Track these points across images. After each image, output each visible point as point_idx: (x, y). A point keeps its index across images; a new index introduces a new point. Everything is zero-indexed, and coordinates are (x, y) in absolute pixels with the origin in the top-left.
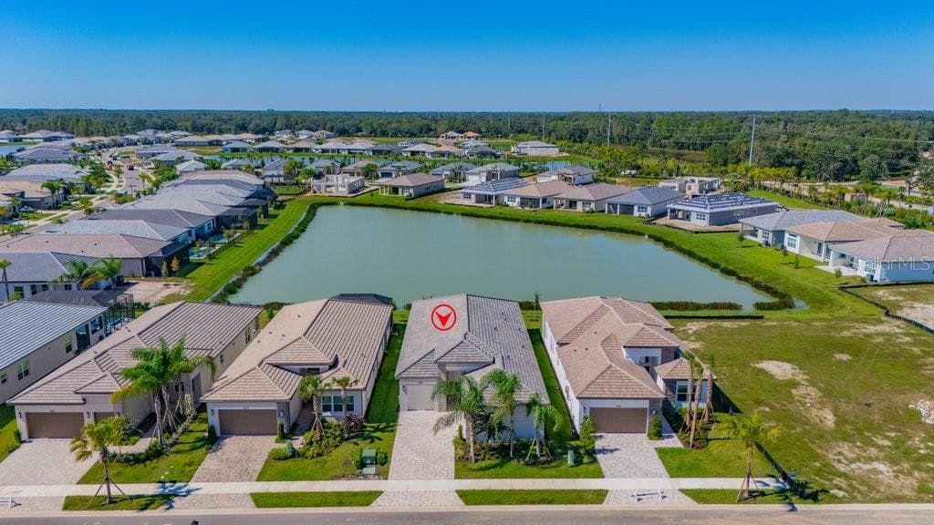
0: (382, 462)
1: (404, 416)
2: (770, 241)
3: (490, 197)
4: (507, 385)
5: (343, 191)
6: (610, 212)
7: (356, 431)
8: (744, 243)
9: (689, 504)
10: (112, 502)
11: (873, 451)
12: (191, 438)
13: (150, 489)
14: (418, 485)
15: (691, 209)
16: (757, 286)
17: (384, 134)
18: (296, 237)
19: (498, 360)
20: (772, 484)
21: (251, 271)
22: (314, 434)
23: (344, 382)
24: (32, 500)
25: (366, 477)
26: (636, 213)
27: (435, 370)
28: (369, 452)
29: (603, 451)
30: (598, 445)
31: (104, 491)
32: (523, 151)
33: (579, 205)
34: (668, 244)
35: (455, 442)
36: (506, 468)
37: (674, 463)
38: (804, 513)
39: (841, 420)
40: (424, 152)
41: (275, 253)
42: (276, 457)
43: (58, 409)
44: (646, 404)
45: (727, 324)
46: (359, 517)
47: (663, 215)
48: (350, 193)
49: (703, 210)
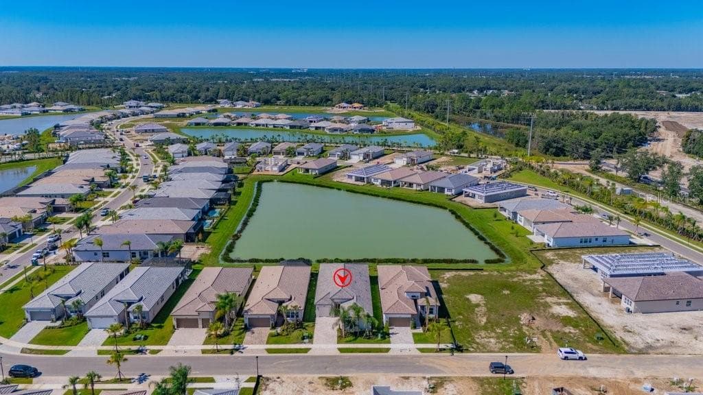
0: (310, 337)
1: (318, 319)
2: (511, 218)
3: (363, 178)
4: (357, 309)
5: (275, 170)
6: (432, 191)
7: (299, 325)
8: (498, 218)
9: (418, 353)
10: (218, 351)
11: (493, 334)
12: (238, 327)
13: (230, 347)
14: (323, 346)
15: (475, 192)
16: (493, 248)
17: (296, 103)
18: (254, 210)
19: (355, 298)
20: (450, 346)
21: (237, 237)
22: (284, 327)
23: (295, 307)
24: (190, 351)
25: (305, 343)
26: (446, 193)
27: (331, 302)
28: (306, 334)
29: (393, 334)
30: (391, 331)
31: (215, 348)
32: (390, 126)
33: (414, 185)
34: (458, 217)
35: (338, 331)
36: (358, 340)
37: (417, 339)
38: (457, 356)
39: (488, 321)
40: (324, 128)
41: (245, 224)
42: (271, 336)
43: (189, 317)
44: (410, 316)
45: (464, 274)
46: (304, 357)
47: (460, 194)
48: (280, 171)
49: (481, 194)
